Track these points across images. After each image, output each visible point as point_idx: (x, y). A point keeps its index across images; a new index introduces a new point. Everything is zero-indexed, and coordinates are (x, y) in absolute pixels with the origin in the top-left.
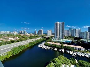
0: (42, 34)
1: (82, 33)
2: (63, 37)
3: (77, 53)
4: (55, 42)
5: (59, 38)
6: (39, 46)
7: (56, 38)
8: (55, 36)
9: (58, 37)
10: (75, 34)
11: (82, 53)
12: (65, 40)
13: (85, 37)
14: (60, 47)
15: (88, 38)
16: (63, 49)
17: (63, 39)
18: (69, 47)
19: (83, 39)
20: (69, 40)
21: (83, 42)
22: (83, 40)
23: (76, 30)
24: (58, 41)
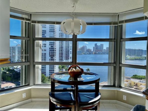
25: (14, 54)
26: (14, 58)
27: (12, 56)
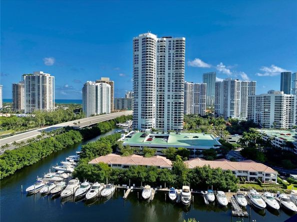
0: (50, 106)
1: (259, 98)
2: (177, 121)
3: (247, 198)
4: (142, 151)
5: (160, 125)
6: (41, 186)
7: (145, 126)
8: (133, 118)
9: (153, 121)
10: (232, 105)
11: (269, 194)
12: (191, 136)
13: (272, 119)
14: (172, 178)
15: (284, 123)
16: (188, 188)
17: (177, 131)
18: (214, 172)
19: (265, 126)
20: (208, 137)
21: (266, 143)
22: (266, 132)
23: (233, 82)
24: (155, 142)
25: (266, 110)
26: (267, 119)
27: (263, 114)
